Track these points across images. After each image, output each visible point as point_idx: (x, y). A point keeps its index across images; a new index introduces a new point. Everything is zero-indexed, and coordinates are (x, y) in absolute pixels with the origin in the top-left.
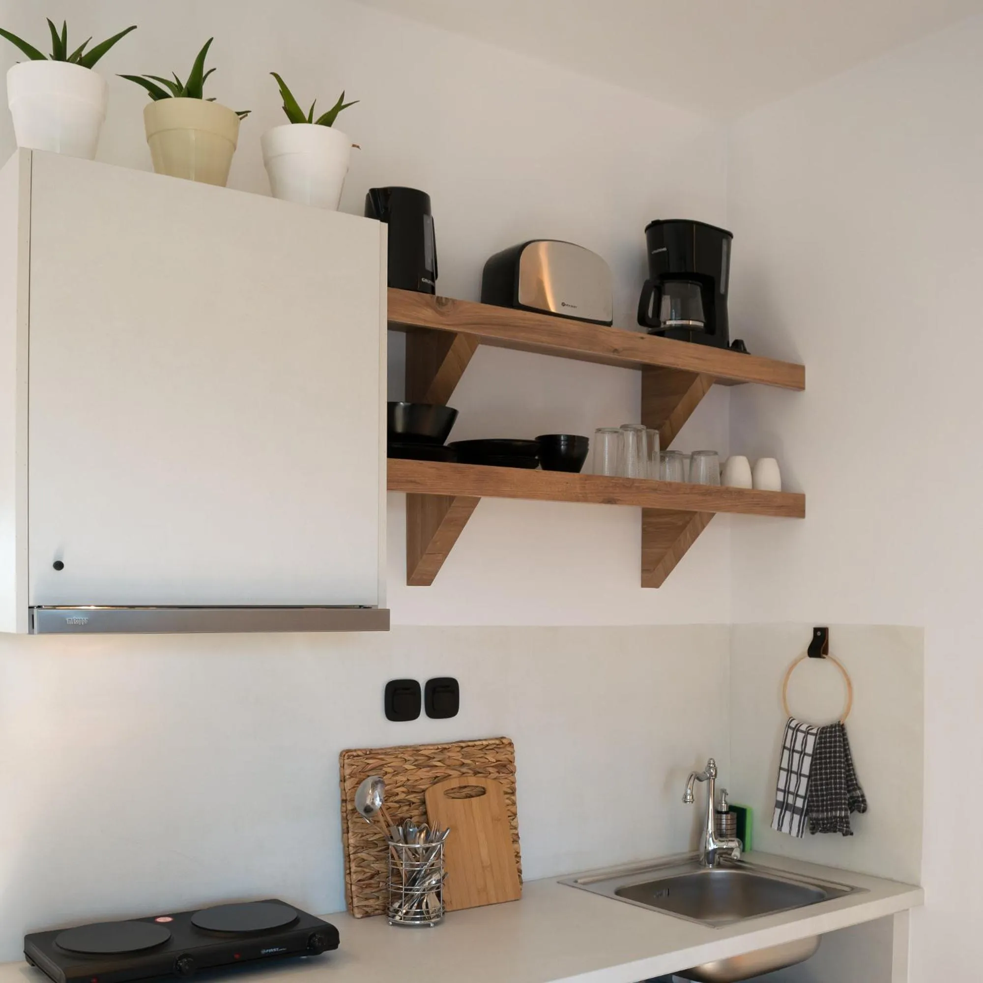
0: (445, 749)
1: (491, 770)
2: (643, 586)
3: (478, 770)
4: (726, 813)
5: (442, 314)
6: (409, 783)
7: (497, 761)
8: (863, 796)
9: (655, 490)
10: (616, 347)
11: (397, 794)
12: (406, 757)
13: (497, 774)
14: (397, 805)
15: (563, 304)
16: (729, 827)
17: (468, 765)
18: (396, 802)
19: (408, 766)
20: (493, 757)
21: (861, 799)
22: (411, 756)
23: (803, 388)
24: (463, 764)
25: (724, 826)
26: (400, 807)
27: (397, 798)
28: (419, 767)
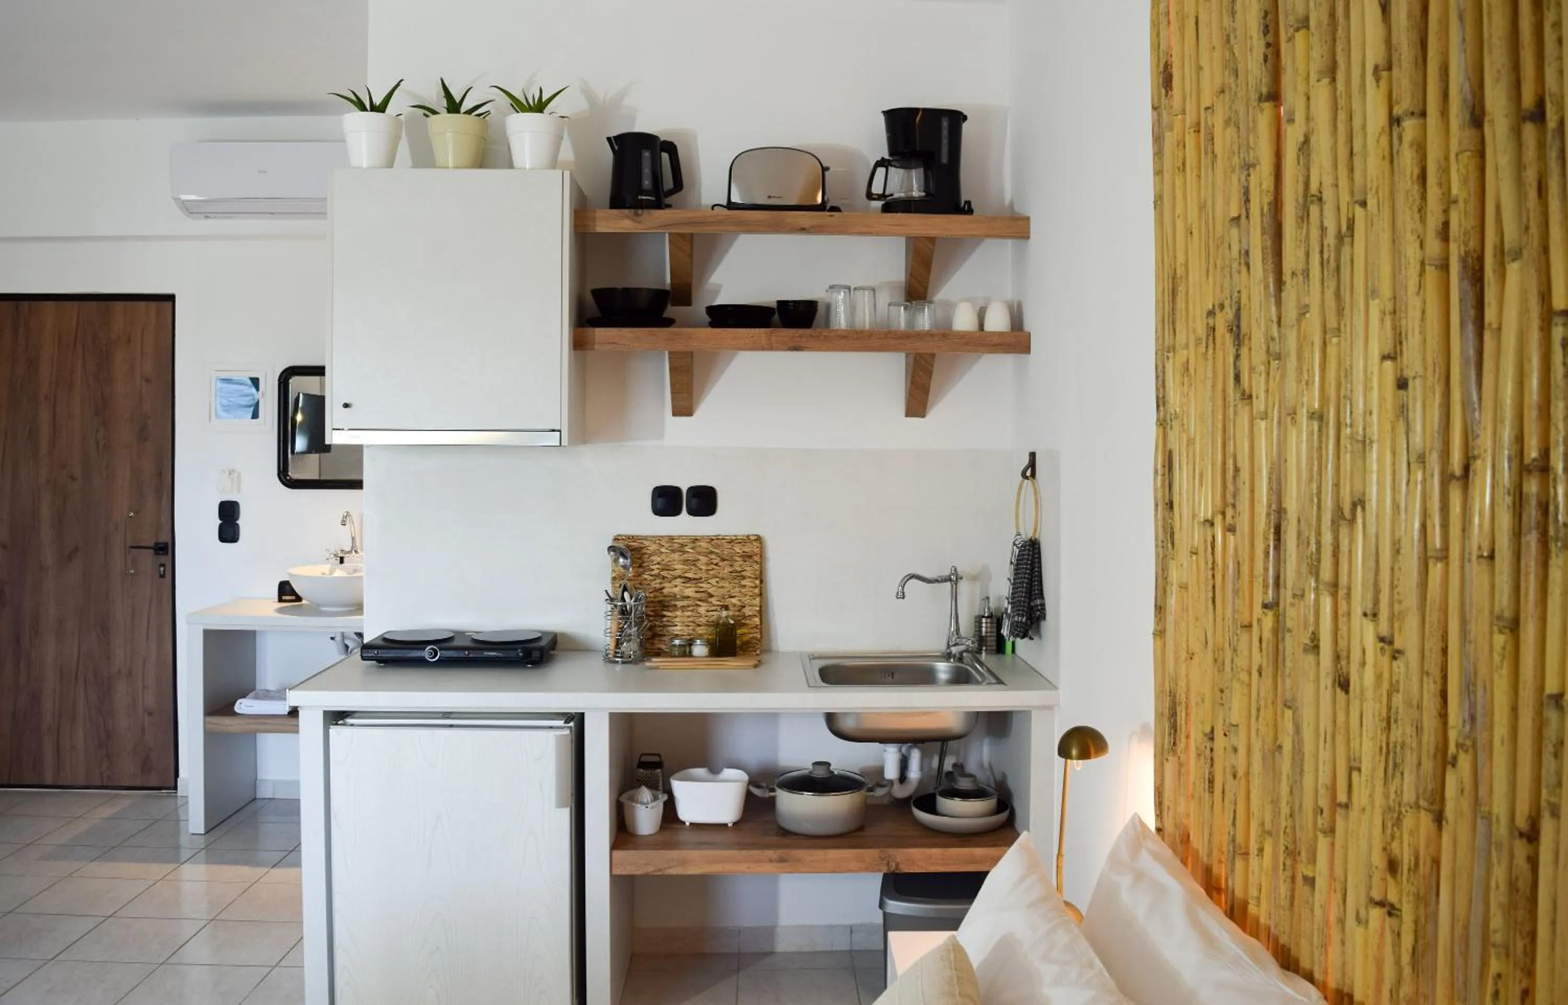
0: (697, 539)
1: (738, 559)
2: (907, 415)
3: (724, 557)
4: (988, 617)
5: (639, 222)
6: (663, 562)
7: (744, 552)
8: (1043, 605)
9: (845, 337)
10: (804, 226)
11: (653, 570)
12: (662, 543)
13: (742, 562)
14: (652, 578)
15: (770, 197)
16: (989, 630)
17: (717, 554)
18: (652, 576)
19: (663, 550)
20: (740, 549)
21: (1040, 607)
22: (667, 542)
23: (1028, 238)
24: (712, 552)
25: (984, 629)
26: (655, 580)
27: (653, 573)
28: (673, 551)
